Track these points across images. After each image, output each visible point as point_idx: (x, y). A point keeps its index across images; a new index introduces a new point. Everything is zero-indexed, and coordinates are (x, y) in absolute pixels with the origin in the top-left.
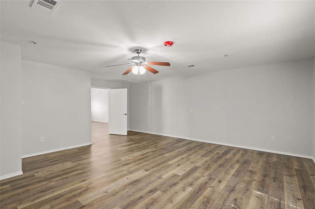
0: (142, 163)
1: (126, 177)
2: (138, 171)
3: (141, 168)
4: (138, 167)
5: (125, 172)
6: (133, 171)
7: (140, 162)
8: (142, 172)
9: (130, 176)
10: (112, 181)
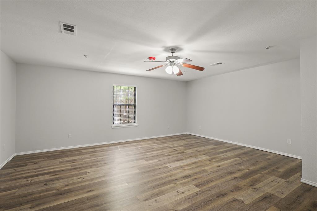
0: (167, 177)
1: (185, 164)
2: (174, 168)
3: (170, 171)
4: (174, 172)
5: (186, 168)
6: (179, 168)
7: (169, 179)
8: (172, 166)
9: (182, 164)
10: (195, 163)
